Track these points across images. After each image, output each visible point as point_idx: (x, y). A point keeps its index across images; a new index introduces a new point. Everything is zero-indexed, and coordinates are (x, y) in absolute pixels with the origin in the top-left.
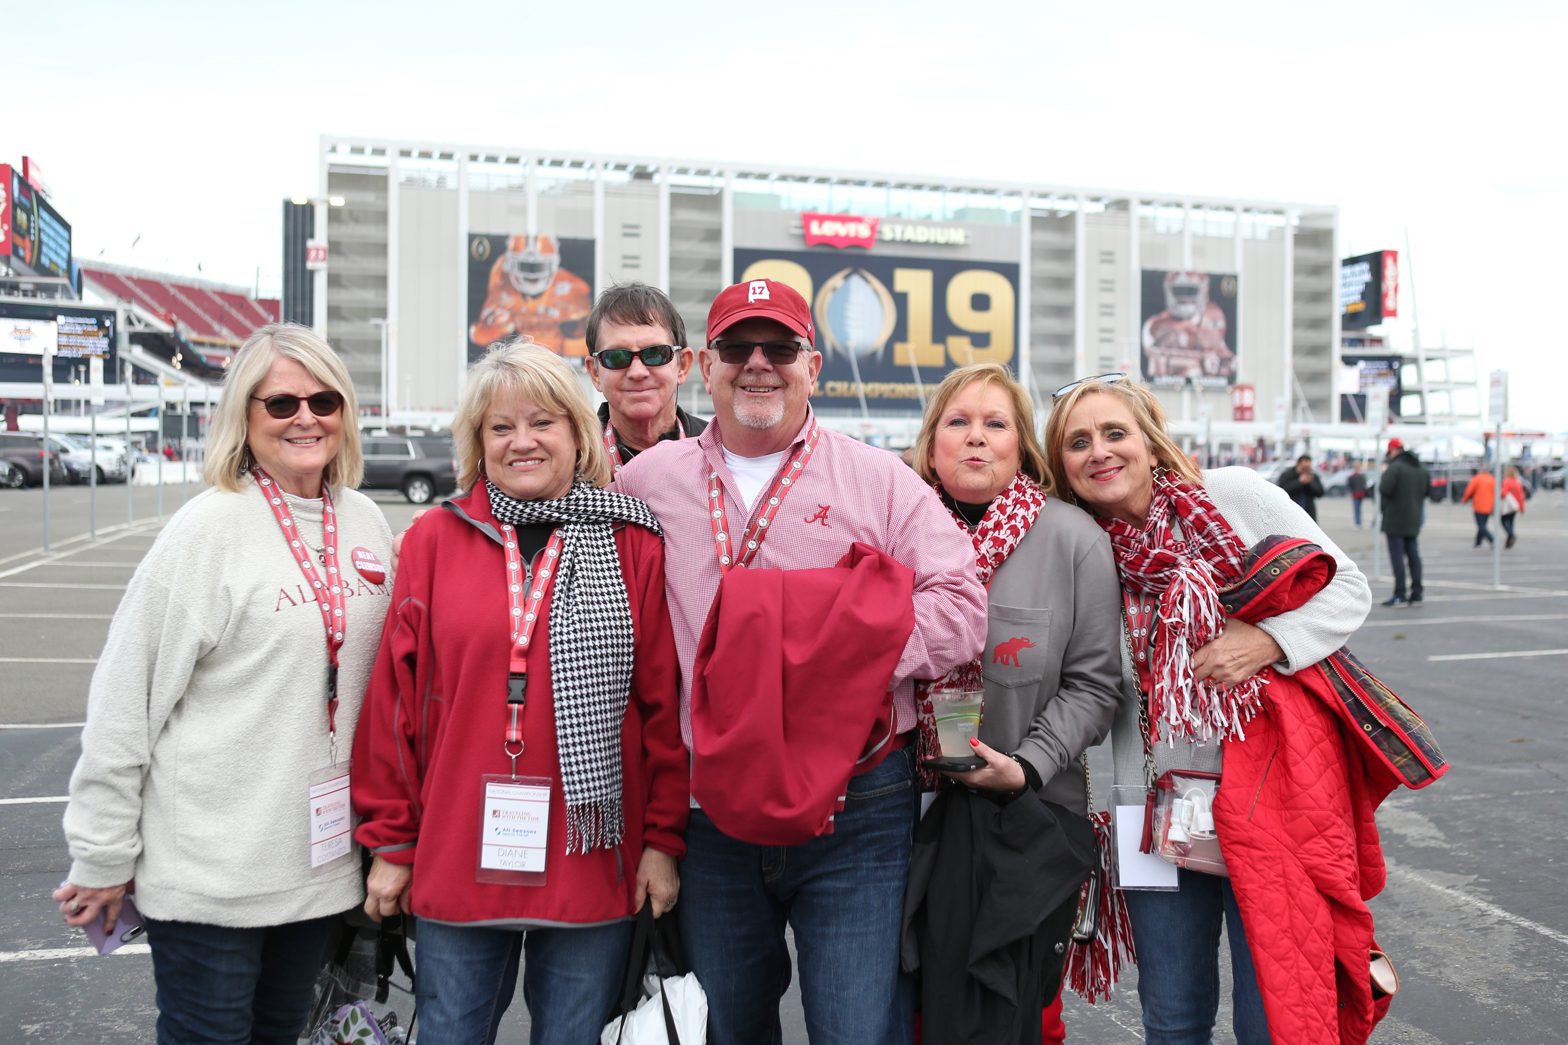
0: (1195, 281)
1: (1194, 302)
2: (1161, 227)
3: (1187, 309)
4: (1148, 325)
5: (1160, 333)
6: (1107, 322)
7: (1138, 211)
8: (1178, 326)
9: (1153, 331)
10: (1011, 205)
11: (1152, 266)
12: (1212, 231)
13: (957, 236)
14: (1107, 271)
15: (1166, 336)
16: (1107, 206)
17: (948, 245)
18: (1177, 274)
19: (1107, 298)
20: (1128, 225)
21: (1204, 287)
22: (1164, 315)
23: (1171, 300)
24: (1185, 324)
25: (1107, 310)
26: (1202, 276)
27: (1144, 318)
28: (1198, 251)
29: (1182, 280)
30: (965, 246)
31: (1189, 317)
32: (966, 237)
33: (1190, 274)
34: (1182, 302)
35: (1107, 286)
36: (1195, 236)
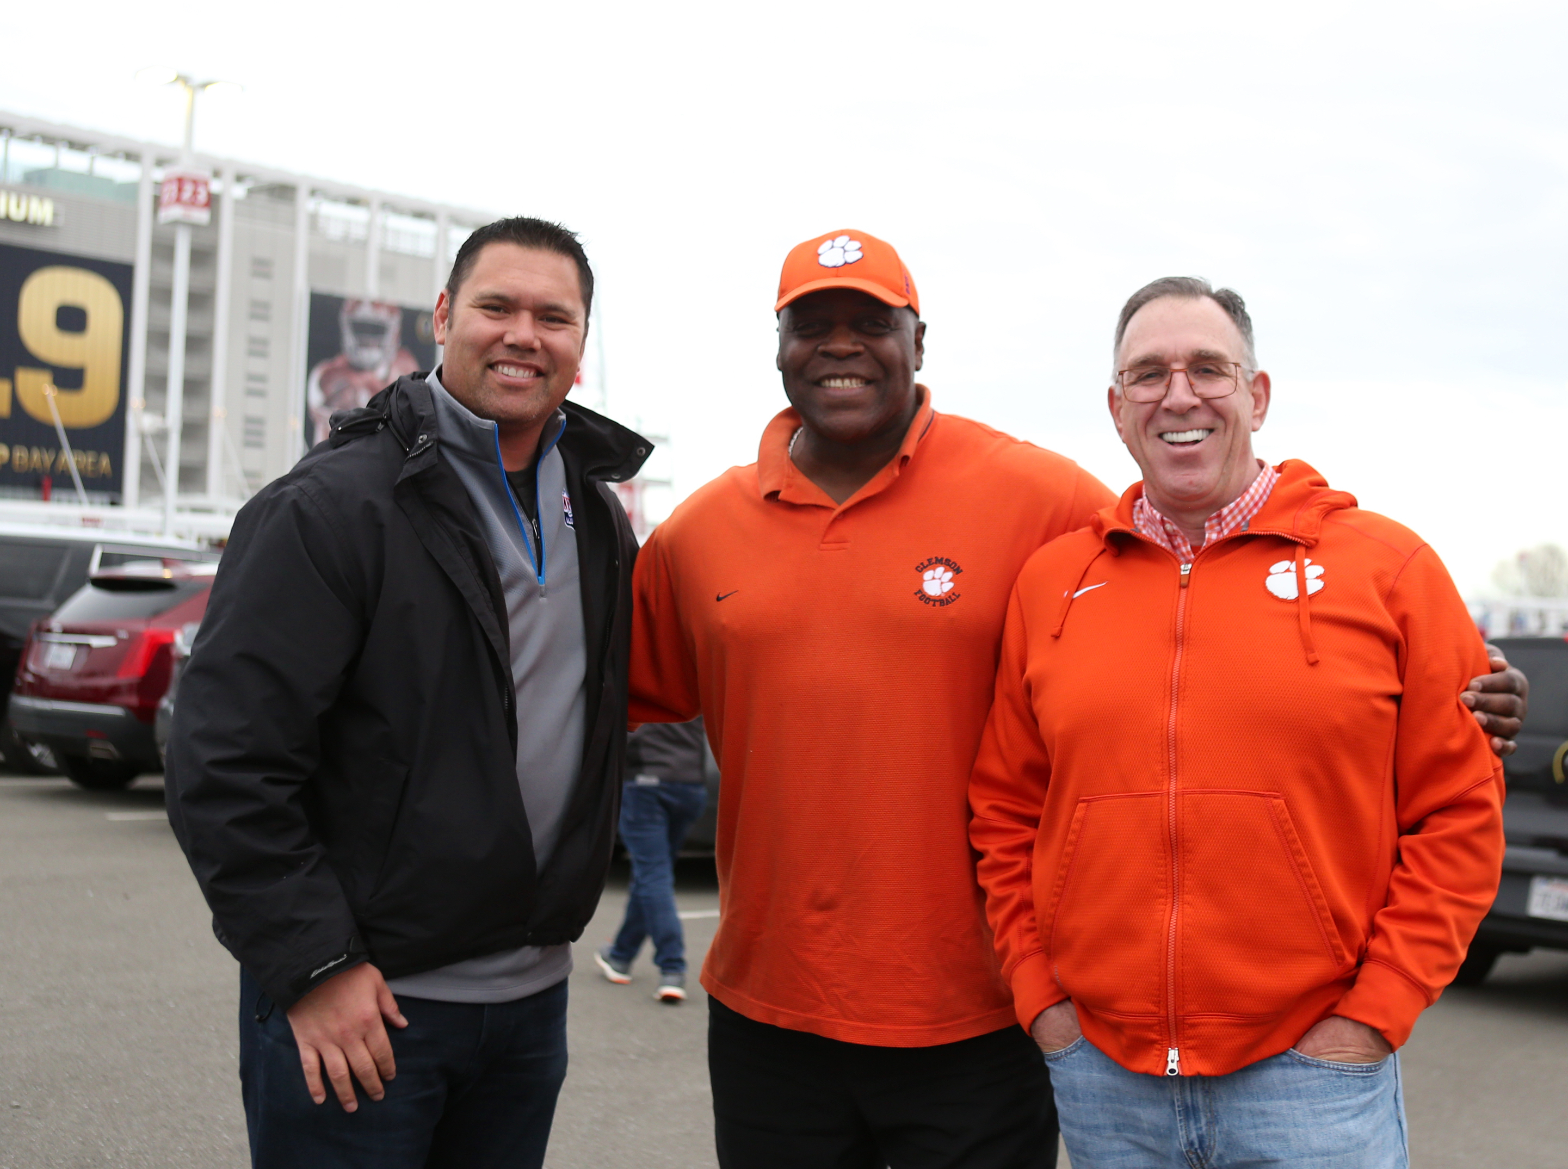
0: (382, 316)
1: (380, 346)
2: (335, 231)
3: (371, 355)
4: (317, 375)
5: (333, 388)
6: (258, 366)
7: (306, 205)
8: (359, 380)
9: (323, 384)
10: (123, 172)
11: (327, 287)
12: (405, 246)
13: (42, 211)
14: (261, 289)
15: (341, 392)
16: (251, 192)
17: (25, 224)
18: (358, 303)
19: (259, 329)
20: (292, 223)
21: (394, 325)
22: (339, 362)
23: (349, 340)
24: (367, 377)
25: (258, 347)
26: (393, 309)
27: (312, 363)
28: (387, 272)
29: (365, 313)
30: (53, 228)
31: (373, 367)
32: (55, 215)
33: (376, 305)
34: (363, 345)
35: (260, 311)
36: (383, 251)
